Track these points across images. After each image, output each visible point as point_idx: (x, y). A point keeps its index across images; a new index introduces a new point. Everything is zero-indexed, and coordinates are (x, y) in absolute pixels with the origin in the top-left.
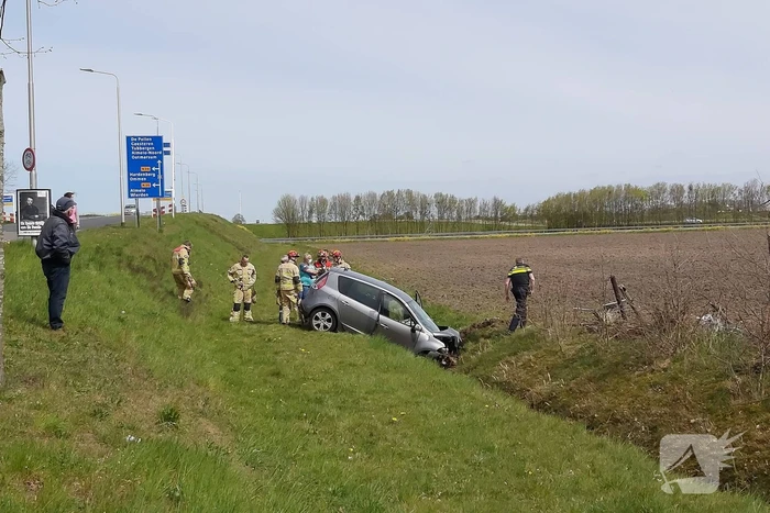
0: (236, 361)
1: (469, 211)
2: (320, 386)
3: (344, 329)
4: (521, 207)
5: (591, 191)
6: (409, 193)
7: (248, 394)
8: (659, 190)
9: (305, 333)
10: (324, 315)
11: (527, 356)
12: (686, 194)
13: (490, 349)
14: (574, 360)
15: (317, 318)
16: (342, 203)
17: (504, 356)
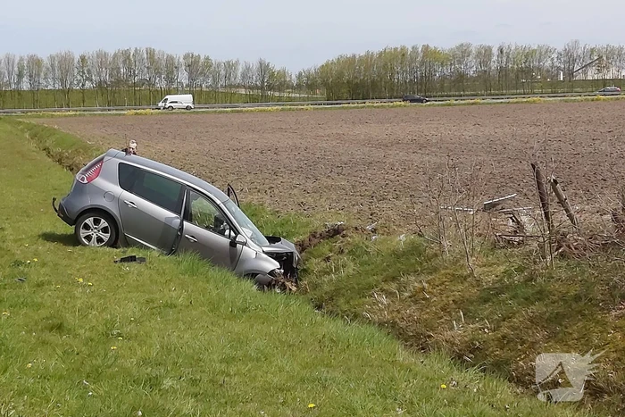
1: (227, 77)
5: (381, 54)
6: (151, 53)
8: (463, 52)
9: (70, 249)
10: (97, 222)
12: (495, 58)
15: (87, 227)
16: (63, 65)
17: (378, 282)
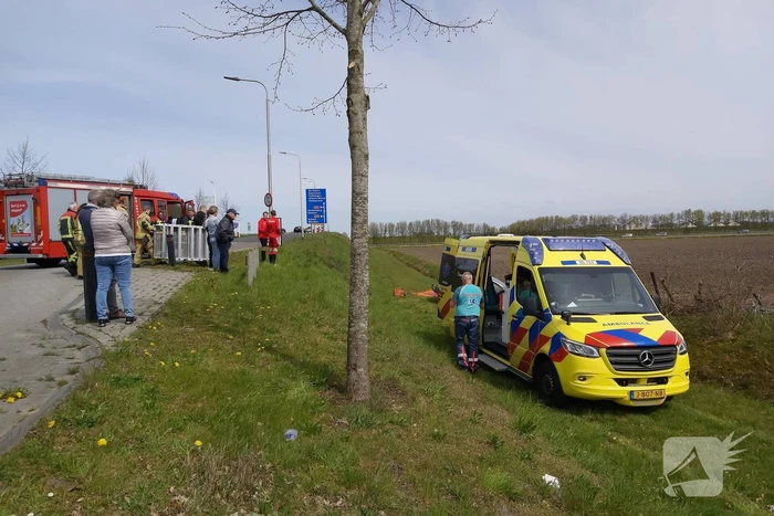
5: (536, 219)
8: (574, 218)
16: (402, 226)
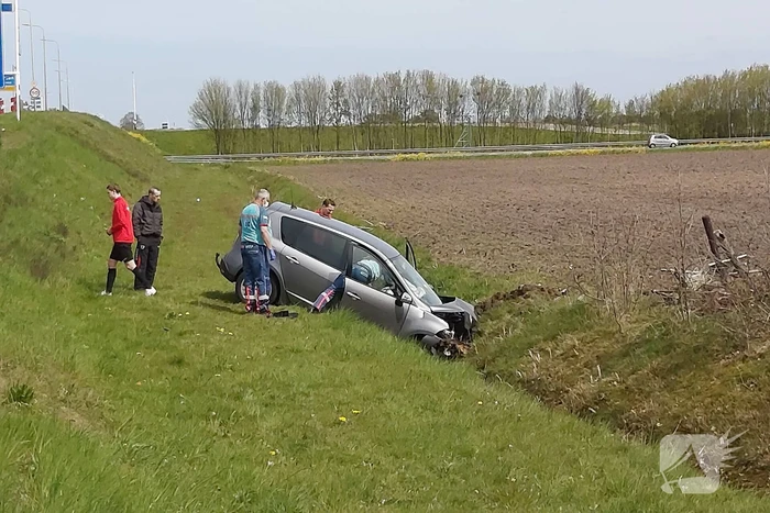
0: (118, 345)
2: (240, 377)
3: (290, 301)
4: (621, 102)
6: (428, 77)
7: (133, 386)
11: (571, 340)
13: (518, 331)
14: (638, 345)
16: (310, 95)
17: (538, 341)
